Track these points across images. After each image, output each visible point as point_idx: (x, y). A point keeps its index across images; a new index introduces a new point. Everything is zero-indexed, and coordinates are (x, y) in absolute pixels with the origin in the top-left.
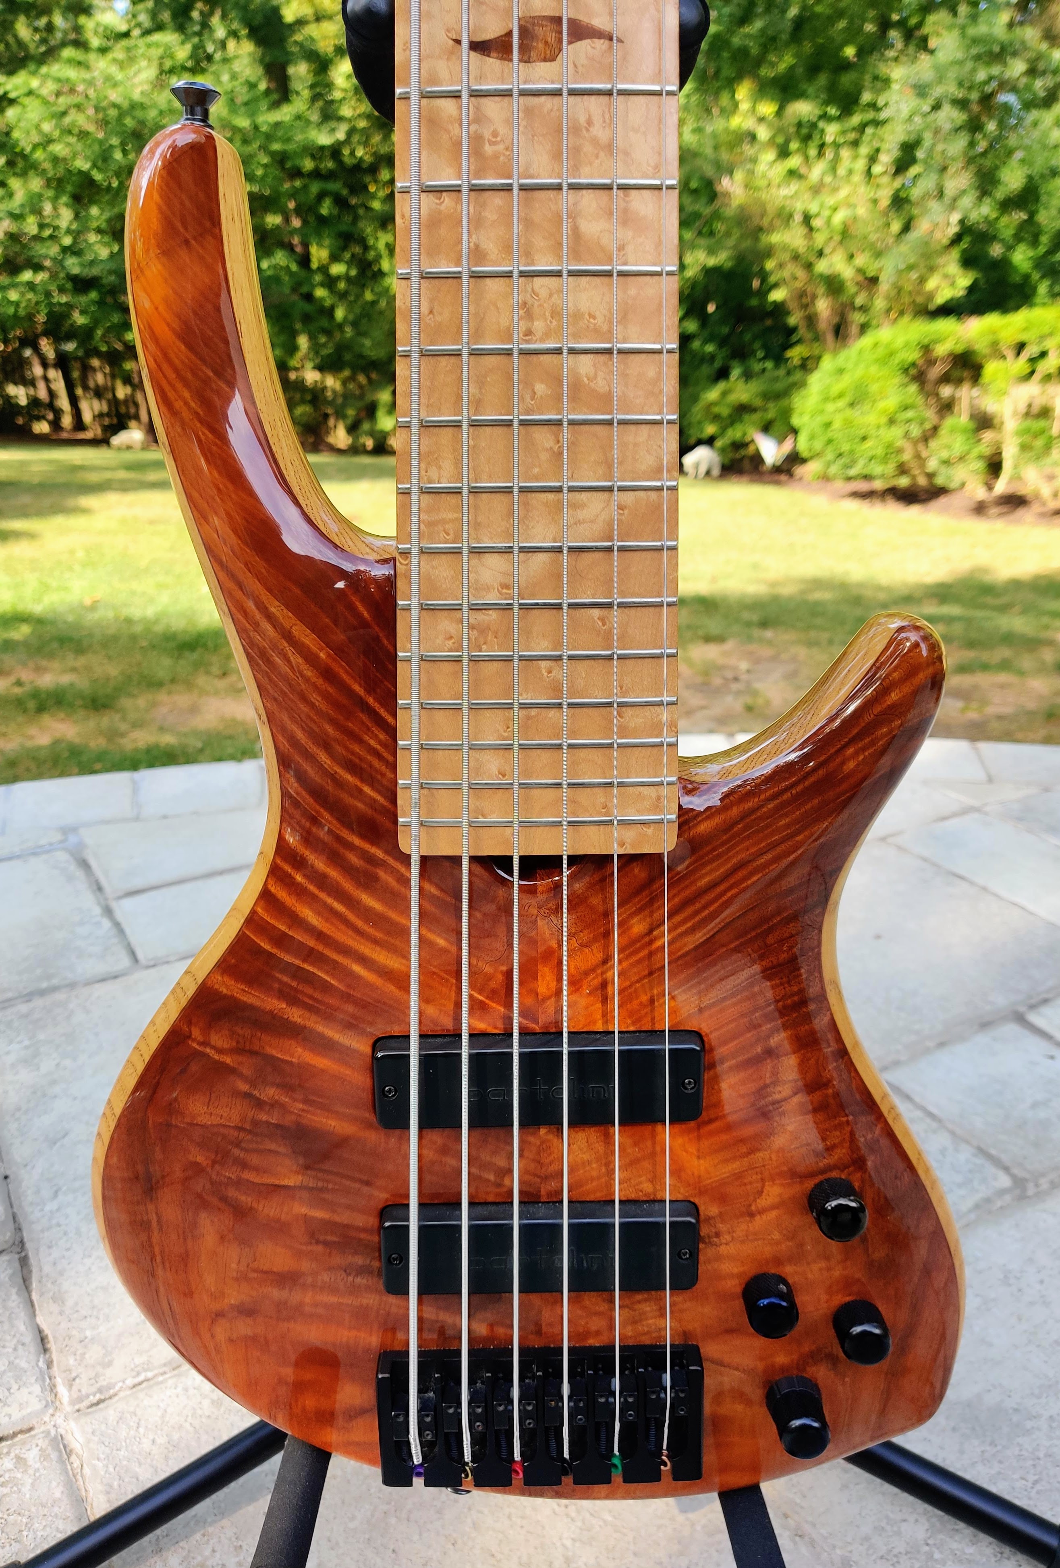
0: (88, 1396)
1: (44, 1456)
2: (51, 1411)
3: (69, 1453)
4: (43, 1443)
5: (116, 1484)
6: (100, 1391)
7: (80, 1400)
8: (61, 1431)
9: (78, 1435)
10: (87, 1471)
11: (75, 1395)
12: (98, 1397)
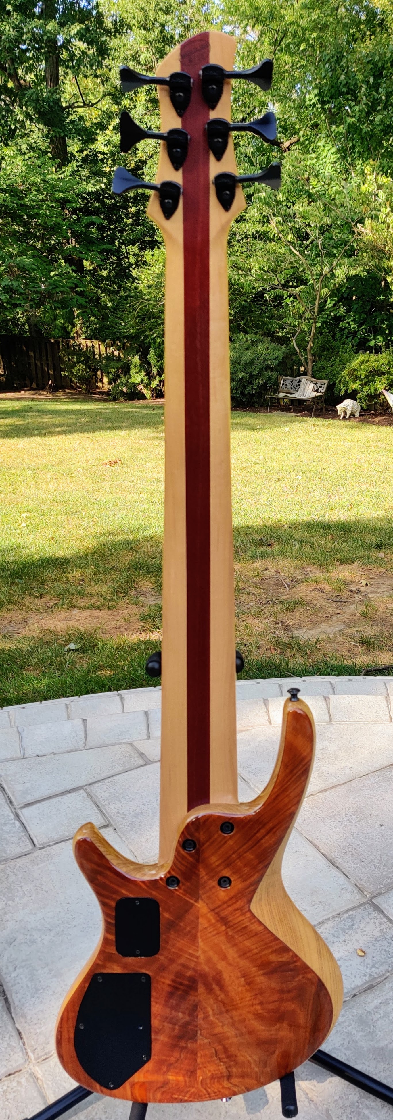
0: (41, 1057)
1: (27, 1080)
2: (27, 1063)
3: (37, 1079)
4: (27, 1076)
5: (57, 1090)
6: (46, 1054)
7: (38, 1058)
8: (33, 1071)
9: (40, 1072)
10: (45, 1086)
11: (36, 1056)
12: (45, 1057)
